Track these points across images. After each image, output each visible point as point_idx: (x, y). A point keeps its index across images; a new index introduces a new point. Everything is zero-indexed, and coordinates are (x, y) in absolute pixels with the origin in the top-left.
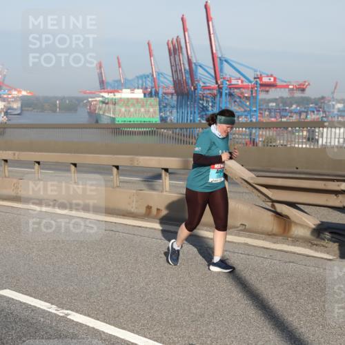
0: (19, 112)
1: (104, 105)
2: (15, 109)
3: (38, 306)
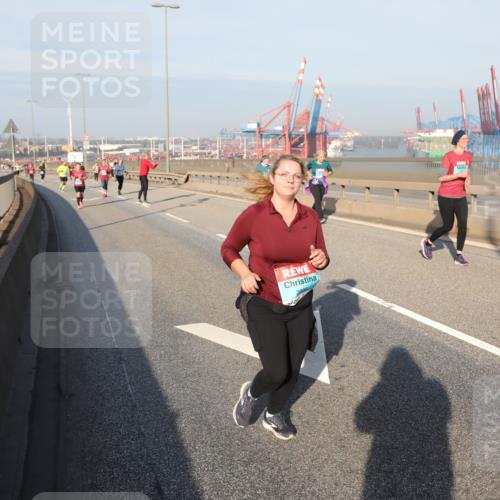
0: (351, 149)
1: (420, 143)
2: (349, 147)
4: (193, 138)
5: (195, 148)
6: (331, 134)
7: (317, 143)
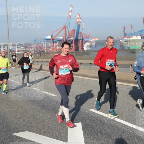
0: (95, 46)
1: (126, 42)
2: (94, 45)
3: (104, 115)
4: (21, 43)
5: (22, 48)
6: (85, 40)
7: (79, 44)
